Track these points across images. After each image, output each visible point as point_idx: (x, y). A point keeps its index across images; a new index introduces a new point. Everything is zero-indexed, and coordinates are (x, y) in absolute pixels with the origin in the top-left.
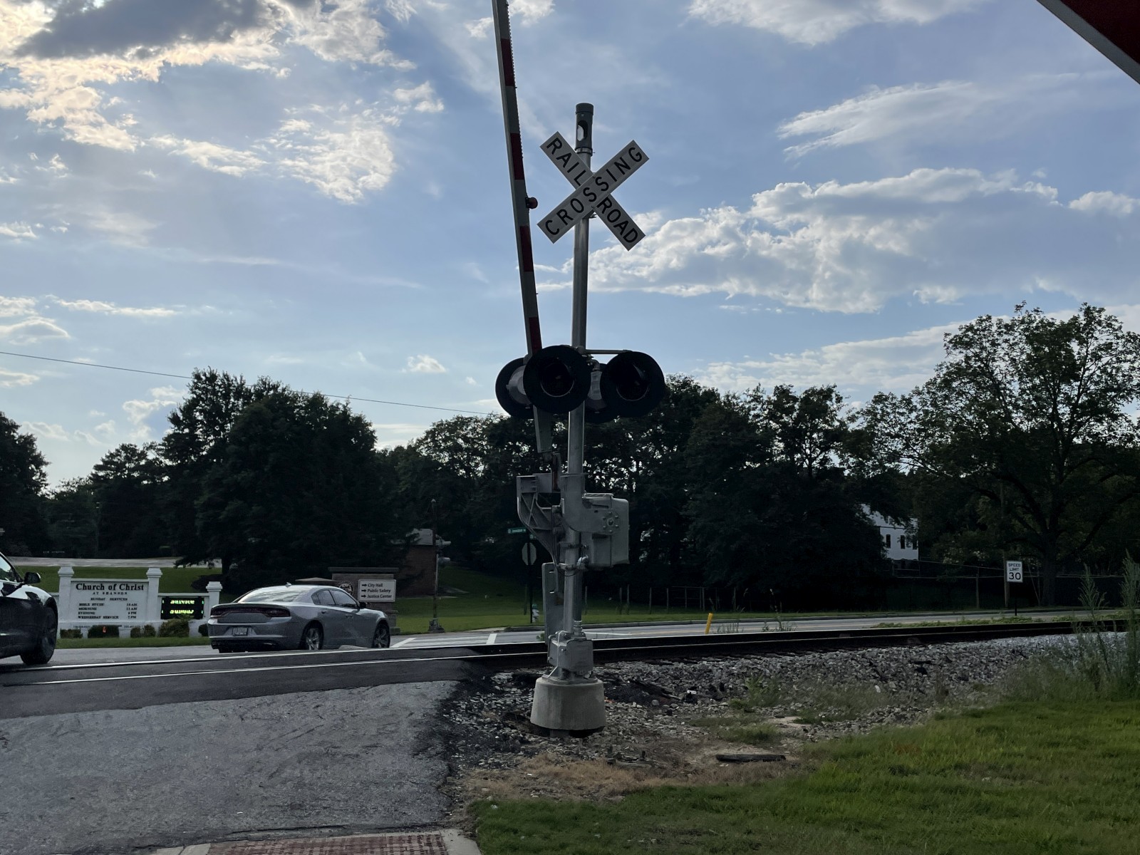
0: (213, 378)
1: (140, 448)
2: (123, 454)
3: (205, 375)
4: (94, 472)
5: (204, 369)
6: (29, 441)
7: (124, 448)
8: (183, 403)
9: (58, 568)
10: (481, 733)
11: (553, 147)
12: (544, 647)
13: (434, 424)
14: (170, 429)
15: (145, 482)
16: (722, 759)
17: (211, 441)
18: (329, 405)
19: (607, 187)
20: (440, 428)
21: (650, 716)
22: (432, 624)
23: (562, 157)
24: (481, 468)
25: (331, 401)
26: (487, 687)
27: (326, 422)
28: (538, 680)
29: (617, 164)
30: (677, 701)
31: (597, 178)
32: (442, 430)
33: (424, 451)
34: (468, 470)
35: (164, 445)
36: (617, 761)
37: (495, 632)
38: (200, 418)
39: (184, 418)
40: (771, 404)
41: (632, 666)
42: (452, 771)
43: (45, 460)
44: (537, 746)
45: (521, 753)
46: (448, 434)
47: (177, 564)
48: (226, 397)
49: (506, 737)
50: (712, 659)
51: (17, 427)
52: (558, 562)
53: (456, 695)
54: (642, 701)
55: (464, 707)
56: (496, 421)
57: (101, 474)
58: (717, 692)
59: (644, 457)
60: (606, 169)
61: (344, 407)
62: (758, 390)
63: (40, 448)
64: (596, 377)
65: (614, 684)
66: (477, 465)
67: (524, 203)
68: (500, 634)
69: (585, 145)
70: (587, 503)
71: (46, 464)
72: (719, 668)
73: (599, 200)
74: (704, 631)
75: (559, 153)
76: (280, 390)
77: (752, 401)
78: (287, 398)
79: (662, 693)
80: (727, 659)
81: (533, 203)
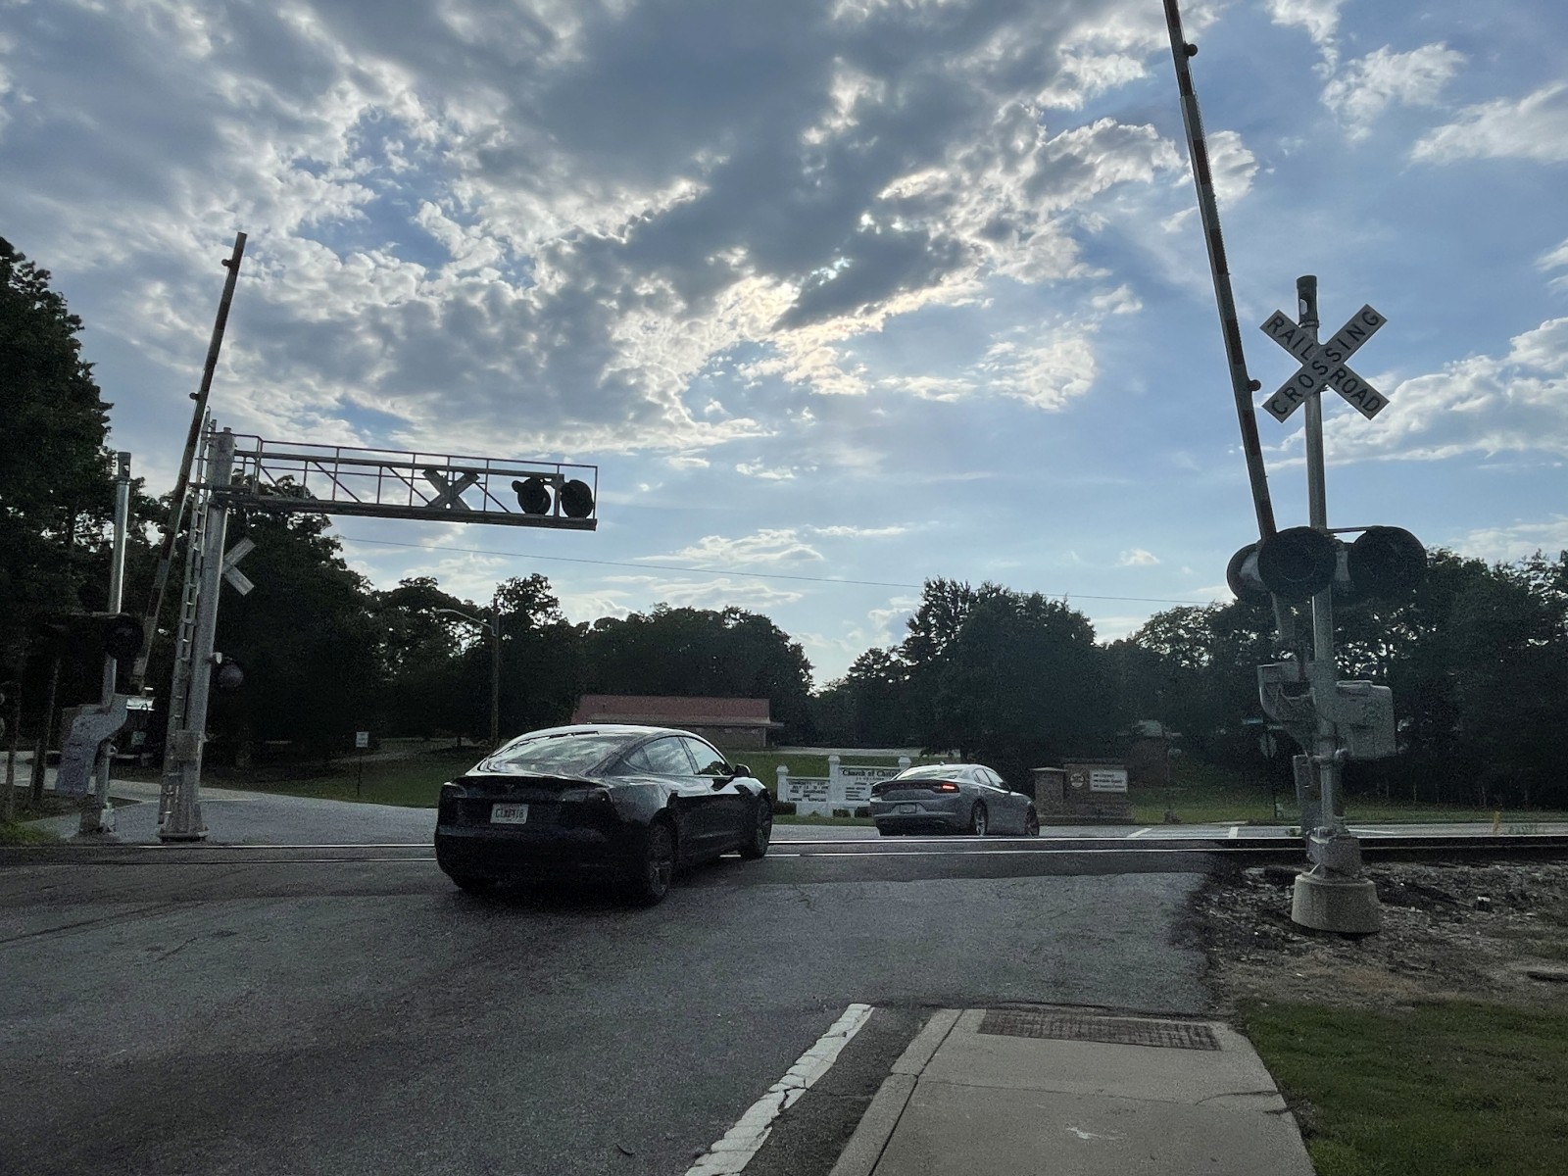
0: (942, 585)
1: (885, 652)
2: (872, 658)
3: (935, 583)
4: (849, 673)
5: (934, 578)
6: (798, 648)
7: (871, 651)
8: (918, 609)
9: (828, 757)
10: (1239, 928)
11: (1273, 326)
12: (1302, 843)
13: (1152, 616)
14: (909, 634)
15: (890, 681)
16: (1535, 976)
17: (944, 642)
18: (1048, 603)
19: (1340, 357)
20: (1158, 620)
21: (1435, 923)
22: (1167, 815)
23: (1285, 335)
24: (1206, 657)
25: (1049, 600)
26: (1238, 881)
27: (1046, 620)
28: (1297, 878)
29: (1350, 332)
30: (1467, 909)
31: (1327, 349)
32: (1162, 622)
33: (1143, 643)
34: (1192, 660)
35: (904, 647)
36: (1401, 969)
37: (1237, 825)
38: (933, 622)
39: (921, 623)
40: (1558, 571)
41: (1405, 867)
42: (1212, 964)
43: (811, 664)
44: (1303, 946)
45: (1286, 952)
46: (1167, 625)
47: (922, 754)
48: (954, 602)
49: (1265, 934)
50: (1506, 863)
51: (788, 638)
52: (1311, 754)
53: (1206, 888)
54: (1424, 906)
55: (1216, 900)
56: (1218, 610)
57: (855, 675)
58: (1518, 901)
59: (1395, 639)
60: (1337, 339)
61: (1063, 605)
62: (1537, 556)
63: (806, 654)
64: (1343, 558)
65: (1385, 886)
66: (1201, 655)
67: (1245, 387)
68: (1241, 828)
69: (1310, 318)
70: (1340, 691)
71: (812, 668)
72: (1518, 874)
73: (1331, 371)
74: (1491, 830)
75: (1281, 331)
76: (1001, 592)
77: (1531, 570)
78: (1010, 600)
79: (1446, 898)
80: (1526, 864)
81: (1256, 385)
